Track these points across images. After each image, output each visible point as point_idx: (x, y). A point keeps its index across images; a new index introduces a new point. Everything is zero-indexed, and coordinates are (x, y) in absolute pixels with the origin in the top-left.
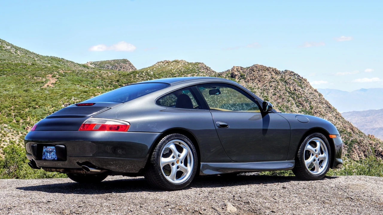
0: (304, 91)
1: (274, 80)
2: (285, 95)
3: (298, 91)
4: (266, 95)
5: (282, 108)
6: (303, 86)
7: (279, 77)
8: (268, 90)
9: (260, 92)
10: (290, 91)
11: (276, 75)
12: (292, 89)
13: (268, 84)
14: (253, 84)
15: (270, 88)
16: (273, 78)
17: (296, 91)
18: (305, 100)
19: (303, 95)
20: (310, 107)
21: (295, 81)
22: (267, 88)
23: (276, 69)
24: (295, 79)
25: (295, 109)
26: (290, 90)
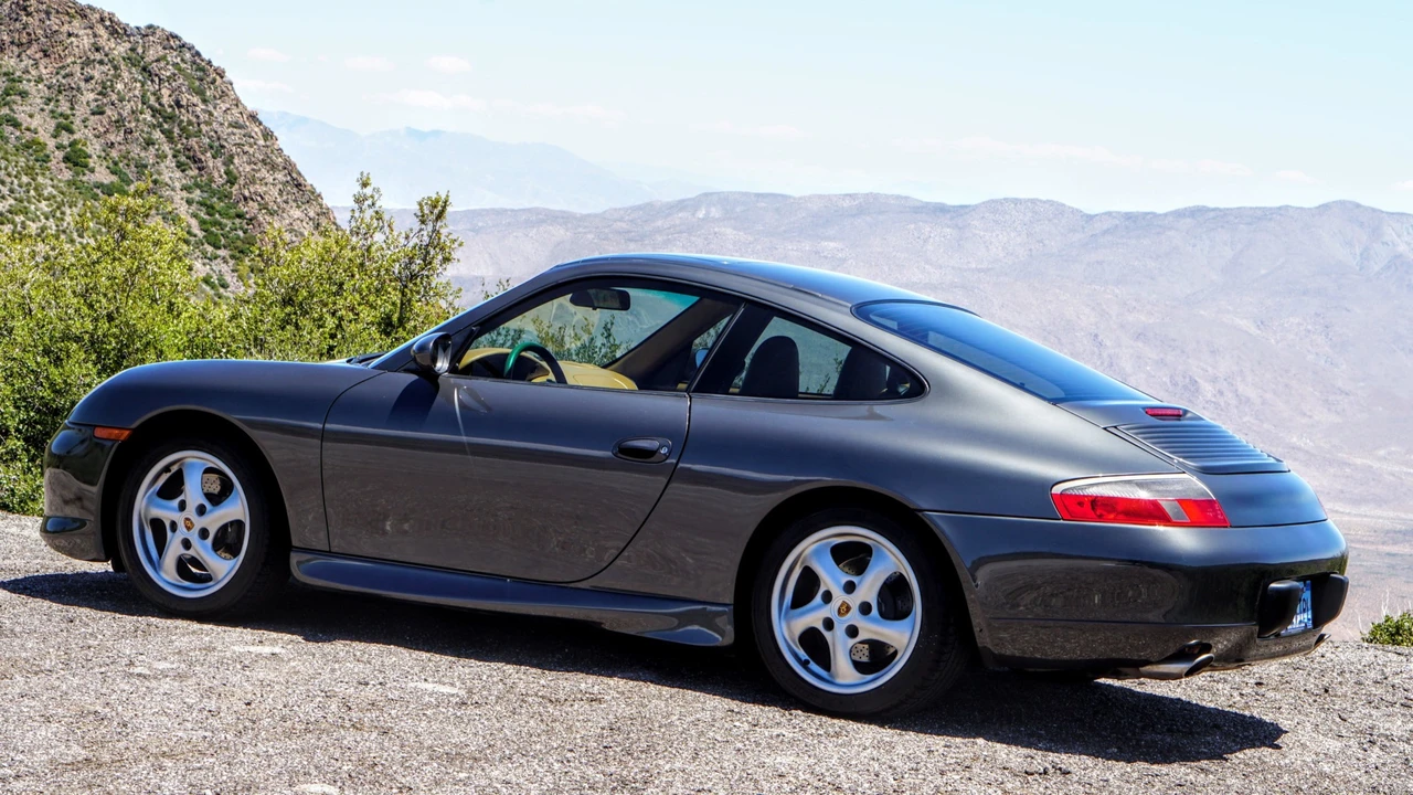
0: (211, 114)
1: (103, 57)
2: (138, 121)
3: (188, 111)
4: (64, 107)
5: (121, 165)
6: (208, 94)
7: (121, 49)
8: (75, 92)
9: (42, 94)
10: (157, 105)
11: (113, 40)
12: (165, 100)
13: (77, 68)
14: (21, 61)
15: (82, 84)
16: (97, 50)
17: (182, 110)
18: (211, 147)
19: (204, 128)
20: (225, 176)
21: (180, 70)
22: (73, 85)
23: (113, 15)
24: (183, 65)
25: (170, 178)
26: (160, 104)
